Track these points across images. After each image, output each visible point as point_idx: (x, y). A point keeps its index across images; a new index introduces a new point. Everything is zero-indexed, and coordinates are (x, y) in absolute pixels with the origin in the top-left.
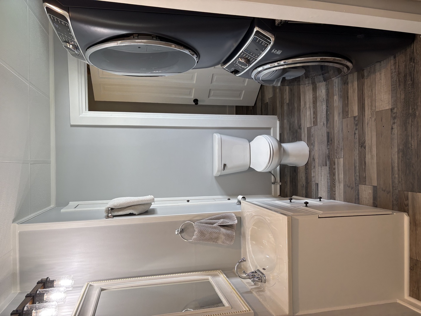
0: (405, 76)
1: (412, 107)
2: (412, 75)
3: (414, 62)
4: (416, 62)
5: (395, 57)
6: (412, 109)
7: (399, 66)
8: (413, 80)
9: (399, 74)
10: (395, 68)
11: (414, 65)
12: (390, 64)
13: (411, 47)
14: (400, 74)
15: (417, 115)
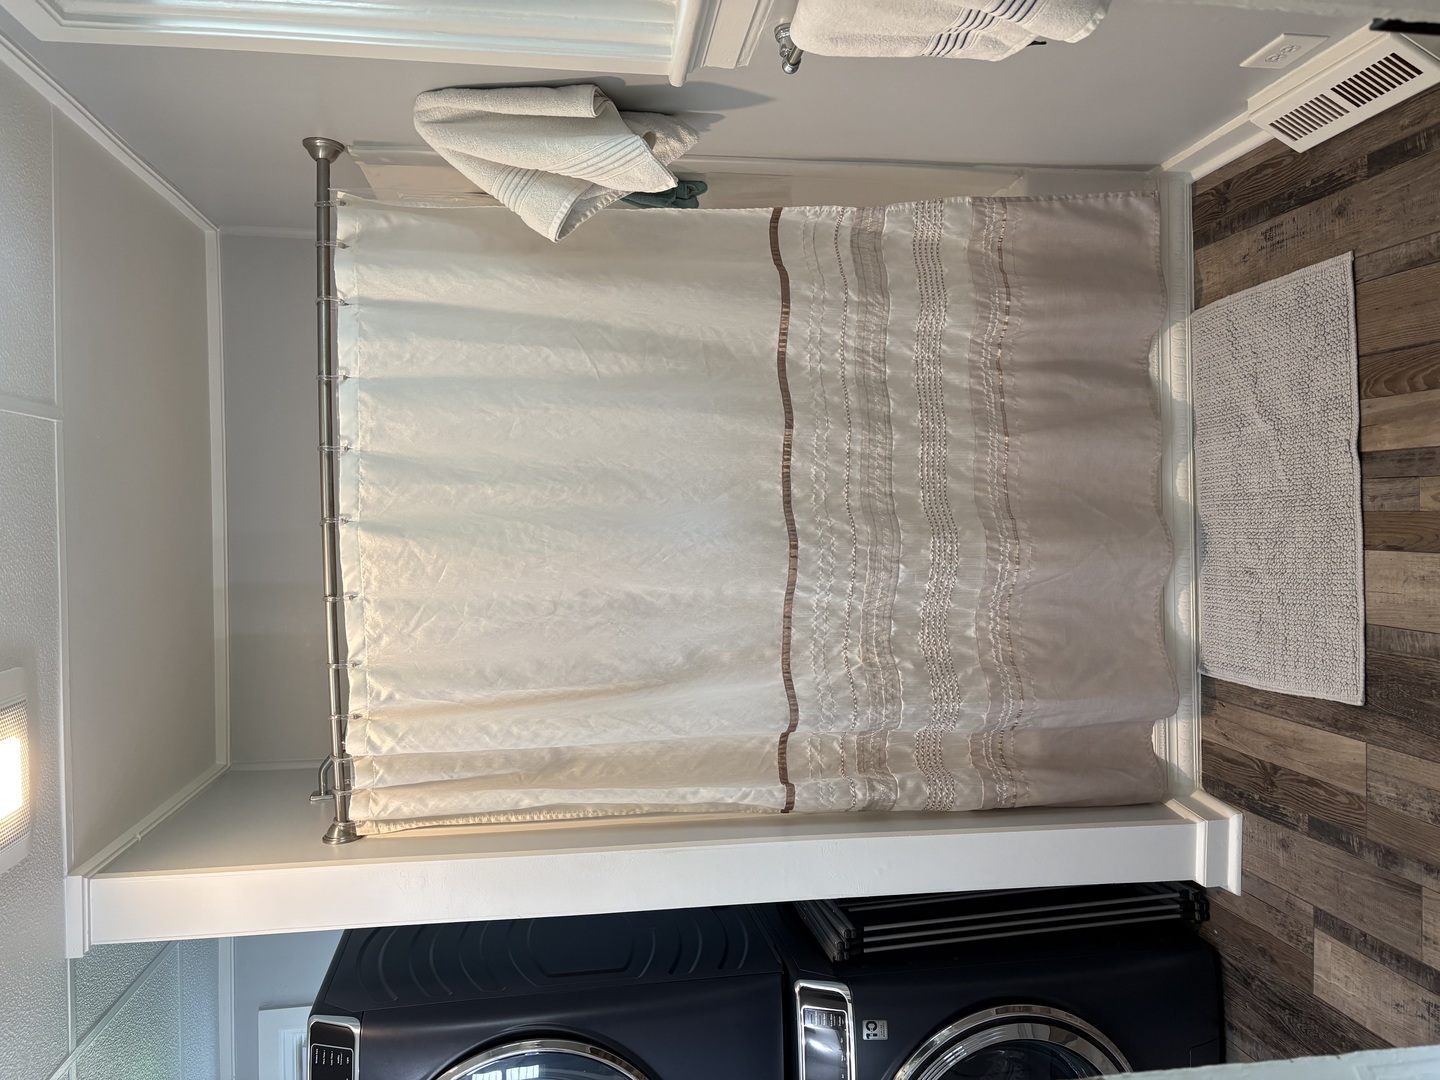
13: (1226, 969)
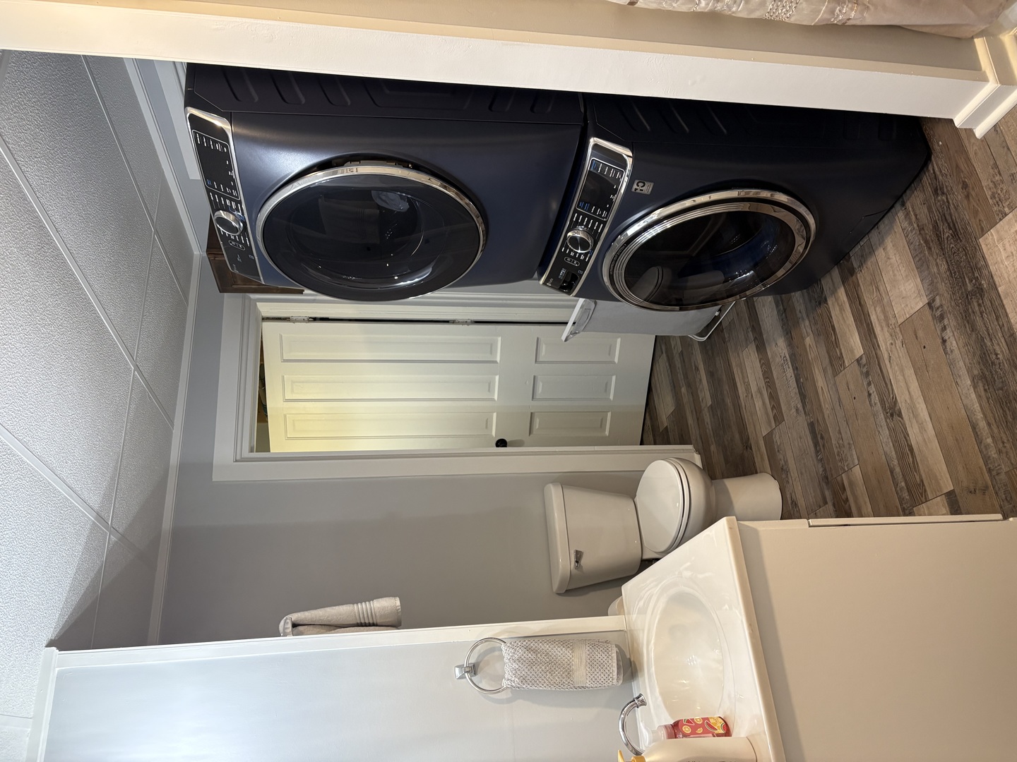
0: (936, 227)
1: (968, 277)
2: (948, 217)
3: (943, 193)
4: (948, 190)
5: (903, 204)
6: (972, 281)
7: (916, 215)
8: (953, 226)
9: (921, 229)
10: (911, 223)
11: (944, 198)
12: (898, 220)
14: (923, 229)
15: (985, 286)
